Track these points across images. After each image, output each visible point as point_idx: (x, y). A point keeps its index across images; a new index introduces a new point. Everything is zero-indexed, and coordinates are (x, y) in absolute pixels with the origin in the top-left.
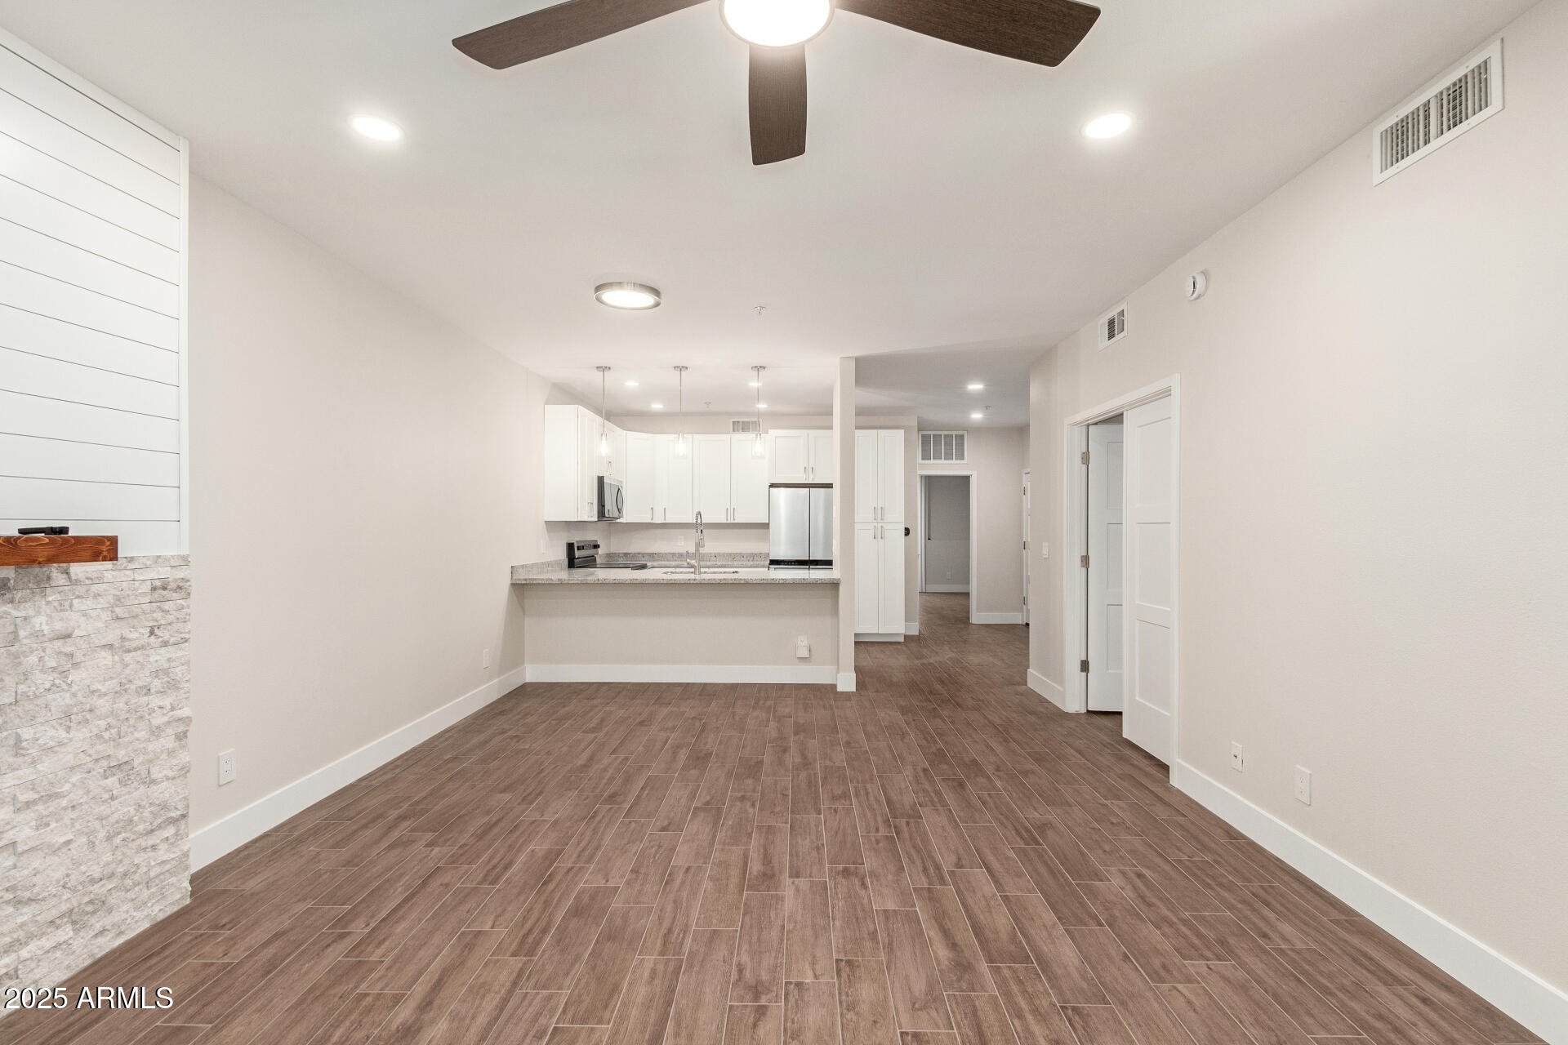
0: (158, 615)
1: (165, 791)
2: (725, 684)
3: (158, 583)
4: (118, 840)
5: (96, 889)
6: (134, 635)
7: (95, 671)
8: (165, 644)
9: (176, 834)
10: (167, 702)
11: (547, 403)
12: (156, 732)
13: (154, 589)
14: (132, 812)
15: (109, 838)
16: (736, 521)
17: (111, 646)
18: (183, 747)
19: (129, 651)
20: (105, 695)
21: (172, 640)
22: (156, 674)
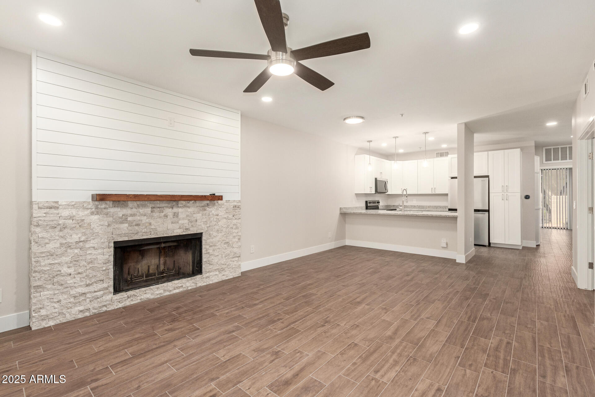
0: (234, 213)
1: (235, 250)
2: (411, 254)
3: (234, 206)
4: (227, 258)
5: (223, 266)
6: (230, 216)
7: (223, 222)
8: (236, 219)
9: (238, 260)
10: (236, 231)
11: (356, 155)
12: (234, 237)
13: (234, 207)
14: (229, 253)
15: (225, 257)
16: (436, 193)
17: (226, 218)
18: (239, 242)
19: (229, 220)
20: (224, 228)
21: (237, 218)
22: (234, 225)
